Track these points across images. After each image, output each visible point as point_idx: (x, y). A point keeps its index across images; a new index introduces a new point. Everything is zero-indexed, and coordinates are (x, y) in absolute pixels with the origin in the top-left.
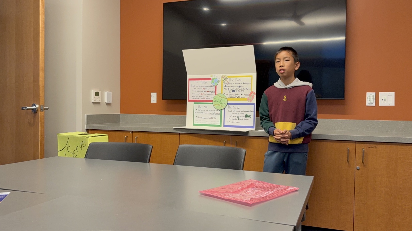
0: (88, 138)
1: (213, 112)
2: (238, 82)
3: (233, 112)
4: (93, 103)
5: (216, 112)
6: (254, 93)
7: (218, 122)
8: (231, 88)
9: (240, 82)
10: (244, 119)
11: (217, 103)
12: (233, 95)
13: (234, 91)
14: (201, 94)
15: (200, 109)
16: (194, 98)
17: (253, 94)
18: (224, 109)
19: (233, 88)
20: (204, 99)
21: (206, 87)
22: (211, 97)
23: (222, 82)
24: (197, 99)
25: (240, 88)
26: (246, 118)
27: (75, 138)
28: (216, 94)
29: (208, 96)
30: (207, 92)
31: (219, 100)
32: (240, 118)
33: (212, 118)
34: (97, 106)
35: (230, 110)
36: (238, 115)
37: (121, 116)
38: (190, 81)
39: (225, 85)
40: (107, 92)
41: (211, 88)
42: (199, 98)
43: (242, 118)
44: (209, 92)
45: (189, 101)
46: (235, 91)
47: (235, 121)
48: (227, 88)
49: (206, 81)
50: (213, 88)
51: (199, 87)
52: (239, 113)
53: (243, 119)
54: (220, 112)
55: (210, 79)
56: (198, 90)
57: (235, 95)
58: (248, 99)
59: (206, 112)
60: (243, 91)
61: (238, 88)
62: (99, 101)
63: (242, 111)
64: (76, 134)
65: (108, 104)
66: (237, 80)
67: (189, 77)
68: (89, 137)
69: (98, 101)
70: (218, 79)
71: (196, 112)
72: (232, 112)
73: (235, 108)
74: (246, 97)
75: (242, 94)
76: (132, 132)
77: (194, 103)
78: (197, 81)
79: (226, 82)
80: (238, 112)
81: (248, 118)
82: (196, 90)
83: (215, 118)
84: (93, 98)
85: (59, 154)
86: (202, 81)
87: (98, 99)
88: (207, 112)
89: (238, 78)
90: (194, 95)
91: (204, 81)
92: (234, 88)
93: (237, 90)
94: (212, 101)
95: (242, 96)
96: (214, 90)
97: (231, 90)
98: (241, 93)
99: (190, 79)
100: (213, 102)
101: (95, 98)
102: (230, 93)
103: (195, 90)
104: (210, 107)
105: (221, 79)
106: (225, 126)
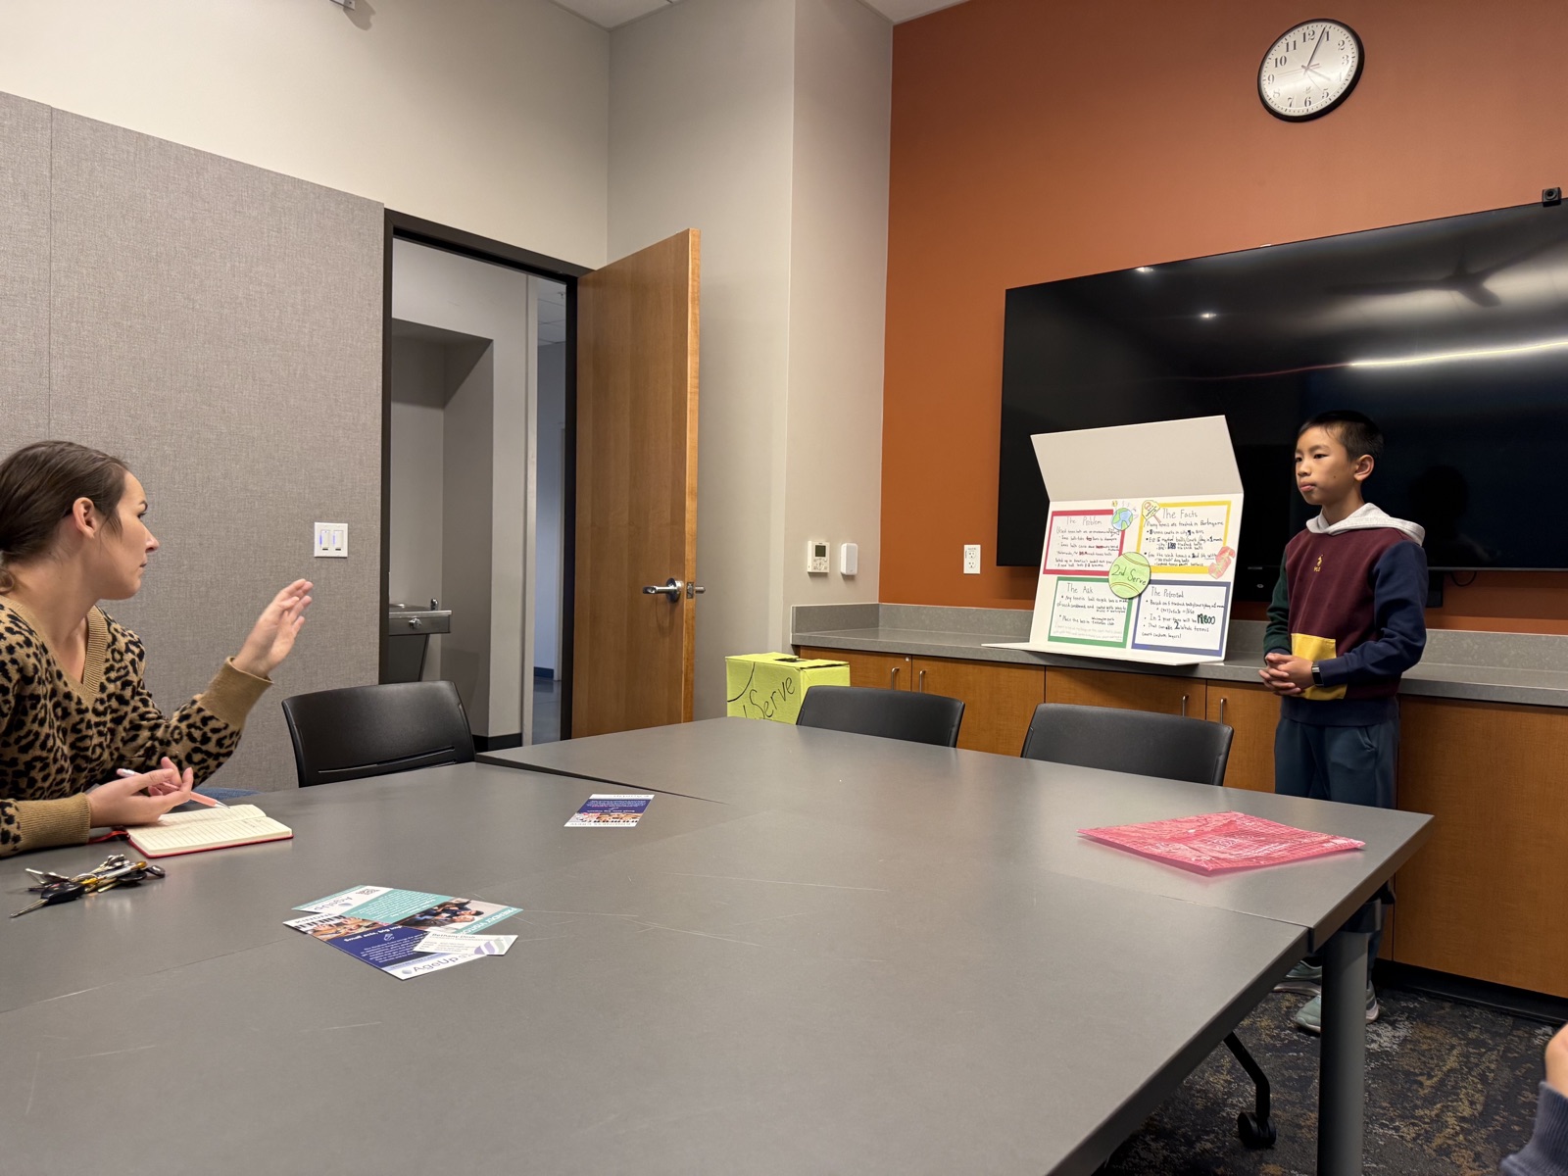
0: (802, 672)
1: (1108, 604)
2: (1188, 520)
3: (1165, 607)
4: (812, 575)
5: (1114, 605)
6: (1232, 551)
7: (1117, 635)
8: (1166, 537)
9: (1194, 520)
10: (1193, 628)
11: (1121, 578)
12: (1168, 558)
13: (1173, 546)
14: (1081, 553)
15: (1071, 594)
16: (1061, 563)
17: (1227, 554)
18: (1140, 595)
19: (1170, 536)
20: (1087, 569)
21: (1096, 535)
22: (1107, 561)
23: (1142, 520)
24: (1067, 568)
25: (1192, 537)
26: (1200, 626)
27: (767, 669)
28: (1120, 554)
29: (1100, 558)
30: (1098, 547)
31: (1128, 571)
32: (1181, 624)
33: (1101, 621)
34: (819, 582)
35: (1156, 599)
36: (1177, 617)
37: (881, 609)
38: (1055, 517)
39: (1149, 528)
40: (845, 545)
41: (1109, 536)
42: (1073, 565)
43: (1187, 624)
44: (1102, 547)
45: (1047, 572)
46: (1177, 546)
47: (1167, 632)
48: (1154, 536)
49: (1098, 518)
50: (1115, 536)
51: (1076, 535)
52: (1181, 608)
53: (1189, 629)
54: (1126, 605)
55: (1109, 512)
56: (1073, 542)
57: (1174, 557)
58: (1211, 570)
59: (1087, 603)
60: (1199, 546)
61: (1184, 536)
62: (826, 568)
63: (1191, 605)
64: (769, 658)
65: (848, 578)
66: (1186, 515)
67: (1053, 507)
68: (802, 668)
69: (823, 571)
70: (1133, 512)
71: (1059, 604)
72: (1160, 607)
73: (1171, 595)
74: (1207, 563)
75: (1196, 554)
76: (912, 656)
77: (1059, 579)
78: (1073, 518)
79: (1152, 520)
80: (1176, 608)
81: (1205, 626)
82: (1068, 542)
83: (1111, 621)
84: (811, 562)
85: (732, 710)
86: (1088, 517)
87: (823, 565)
88: (1090, 603)
89: (1188, 510)
90: (1060, 557)
91: (1092, 517)
92: (1175, 535)
93: (1183, 543)
94: (1106, 573)
95: (1193, 561)
96: (1118, 543)
97: (1164, 543)
98: (1193, 551)
99: (1056, 514)
100: (1110, 577)
101: (815, 561)
102: (1161, 552)
103: (1065, 542)
104: (1099, 589)
105: (1139, 512)
106: (1135, 646)
